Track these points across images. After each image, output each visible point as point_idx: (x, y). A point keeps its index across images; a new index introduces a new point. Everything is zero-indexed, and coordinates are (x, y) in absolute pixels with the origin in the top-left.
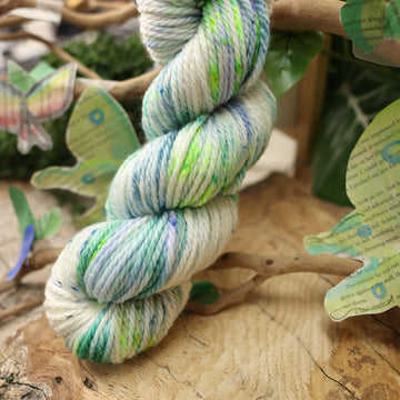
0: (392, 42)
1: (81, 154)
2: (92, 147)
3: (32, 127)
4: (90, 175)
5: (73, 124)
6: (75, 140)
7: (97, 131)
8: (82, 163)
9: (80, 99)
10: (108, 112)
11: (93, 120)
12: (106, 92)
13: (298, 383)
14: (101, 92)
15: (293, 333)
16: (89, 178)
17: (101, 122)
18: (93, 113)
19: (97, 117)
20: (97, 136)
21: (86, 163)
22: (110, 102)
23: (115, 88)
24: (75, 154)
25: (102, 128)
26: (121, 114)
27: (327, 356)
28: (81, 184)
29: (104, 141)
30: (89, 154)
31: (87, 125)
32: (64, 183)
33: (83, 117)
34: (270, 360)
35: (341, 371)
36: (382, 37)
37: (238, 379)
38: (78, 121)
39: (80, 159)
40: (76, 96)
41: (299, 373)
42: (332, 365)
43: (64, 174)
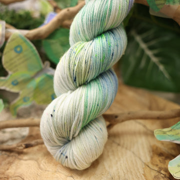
0: (169, 6)
1: (10, 70)
2: (16, 66)
5: (6, 54)
6: (7, 62)
7: (18, 57)
8: (11, 75)
9: (9, 40)
11: (16, 51)
12: (23, 36)
13: (138, 174)
14: (20, 36)
15: (130, 150)
16: (15, 83)
17: (21, 52)
18: (16, 47)
19: (18, 49)
20: (18, 60)
22: (25, 41)
23: (28, 34)
24: (7, 70)
25: (21, 55)
26: (31, 47)
27: (149, 159)
28: (11, 86)
29: (23, 62)
30: (15, 69)
31: (13, 54)
32: (2, 86)
33: (11, 50)
34: (122, 165)
35: (157, 165)
36: (164, 4)
37: (109, 177)
38: (8, 52)
39: (10, 73)
40: (7, 39)
41: (138, 169)
42: (152, 163)
43: (2, 80)
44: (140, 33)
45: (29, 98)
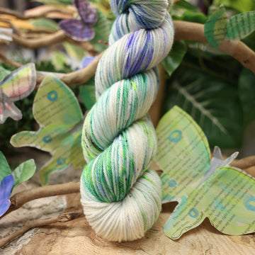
0: (229, 41)
1: (42, 122)
2: (49, 117)
3: (6, 104)
4: (48, 136)
5: (37, 101)
6: (38, 112)
7: (52, 106)
8: (43, 128)
9: (41, 85)
10: (60, 92)
11: (49, 98)
12: (59, 79)
14: (55, 80)
16: (48, 139)
17: (55, 99)
18: (50, 93)
19: (53, 96)
20: (52, 109)
21: (45, 128)
22: (62, 86)
23: (64, 77)
24: (38, 122)
25: (56, 103)
26: (69, 93)
28: (43, 143)
29: (58, 112)
30: (48, 121)
31: (46, 102)
32: (31, 143)
33: (44, 96)
36: (223, 39)
38: (40, 99)
39: (41, 126)
40: (38, 83)
43: (31, 136)
44: (184, 84)
45: (64, 160)
